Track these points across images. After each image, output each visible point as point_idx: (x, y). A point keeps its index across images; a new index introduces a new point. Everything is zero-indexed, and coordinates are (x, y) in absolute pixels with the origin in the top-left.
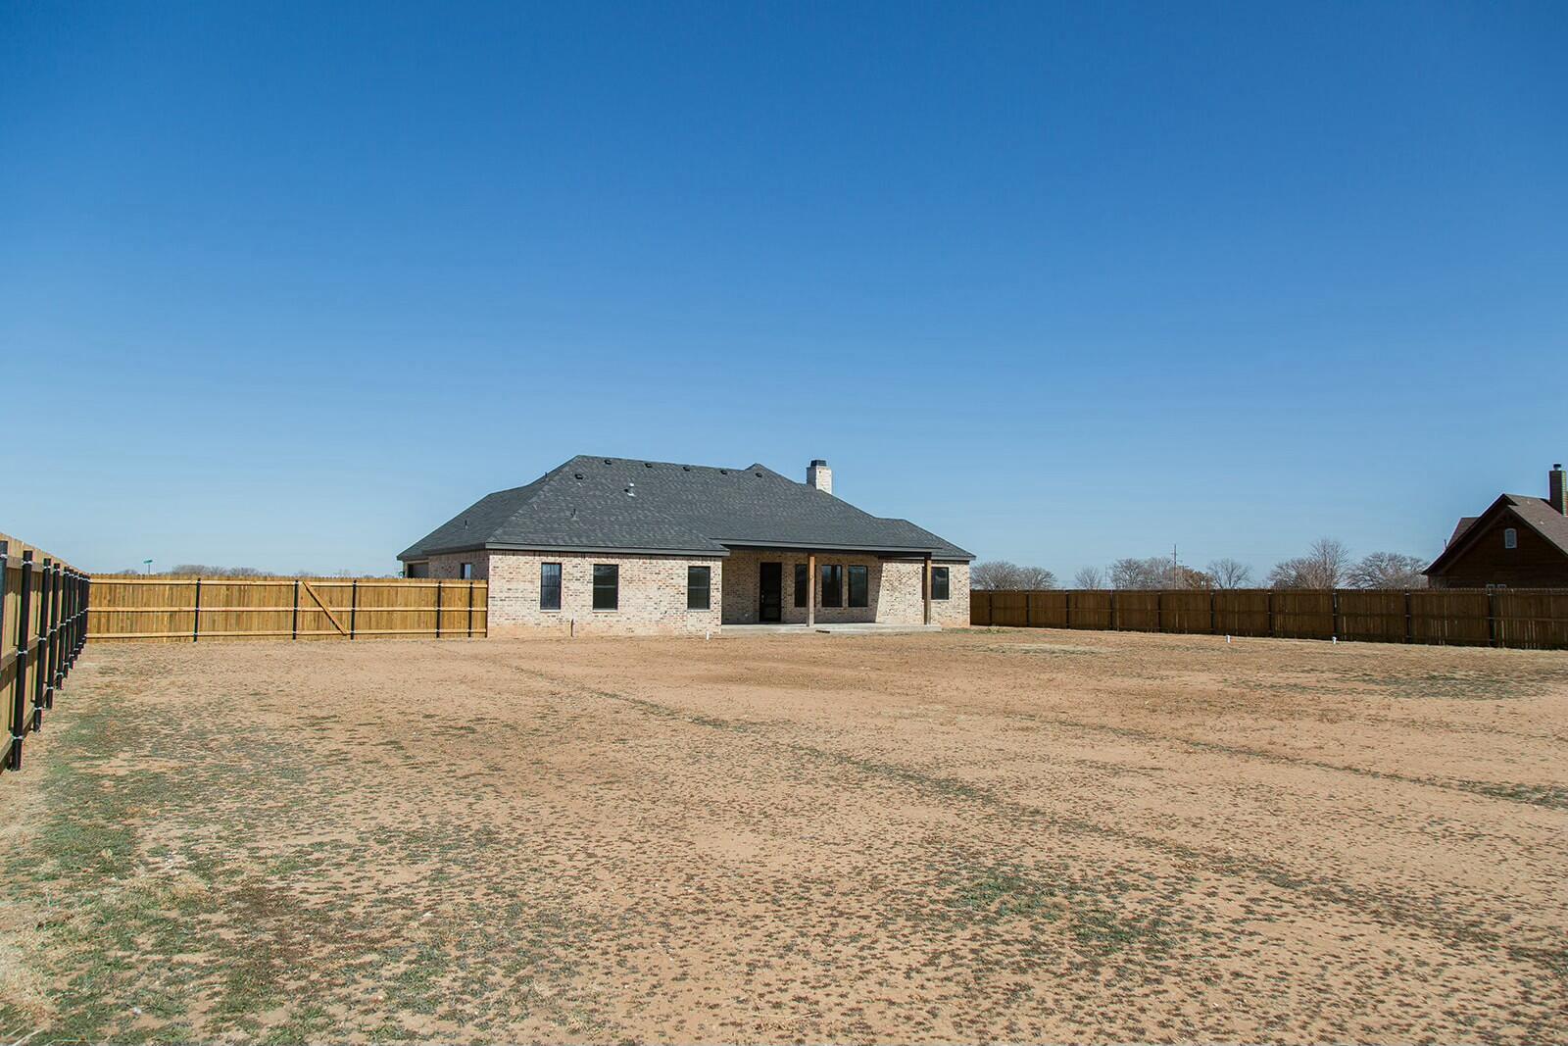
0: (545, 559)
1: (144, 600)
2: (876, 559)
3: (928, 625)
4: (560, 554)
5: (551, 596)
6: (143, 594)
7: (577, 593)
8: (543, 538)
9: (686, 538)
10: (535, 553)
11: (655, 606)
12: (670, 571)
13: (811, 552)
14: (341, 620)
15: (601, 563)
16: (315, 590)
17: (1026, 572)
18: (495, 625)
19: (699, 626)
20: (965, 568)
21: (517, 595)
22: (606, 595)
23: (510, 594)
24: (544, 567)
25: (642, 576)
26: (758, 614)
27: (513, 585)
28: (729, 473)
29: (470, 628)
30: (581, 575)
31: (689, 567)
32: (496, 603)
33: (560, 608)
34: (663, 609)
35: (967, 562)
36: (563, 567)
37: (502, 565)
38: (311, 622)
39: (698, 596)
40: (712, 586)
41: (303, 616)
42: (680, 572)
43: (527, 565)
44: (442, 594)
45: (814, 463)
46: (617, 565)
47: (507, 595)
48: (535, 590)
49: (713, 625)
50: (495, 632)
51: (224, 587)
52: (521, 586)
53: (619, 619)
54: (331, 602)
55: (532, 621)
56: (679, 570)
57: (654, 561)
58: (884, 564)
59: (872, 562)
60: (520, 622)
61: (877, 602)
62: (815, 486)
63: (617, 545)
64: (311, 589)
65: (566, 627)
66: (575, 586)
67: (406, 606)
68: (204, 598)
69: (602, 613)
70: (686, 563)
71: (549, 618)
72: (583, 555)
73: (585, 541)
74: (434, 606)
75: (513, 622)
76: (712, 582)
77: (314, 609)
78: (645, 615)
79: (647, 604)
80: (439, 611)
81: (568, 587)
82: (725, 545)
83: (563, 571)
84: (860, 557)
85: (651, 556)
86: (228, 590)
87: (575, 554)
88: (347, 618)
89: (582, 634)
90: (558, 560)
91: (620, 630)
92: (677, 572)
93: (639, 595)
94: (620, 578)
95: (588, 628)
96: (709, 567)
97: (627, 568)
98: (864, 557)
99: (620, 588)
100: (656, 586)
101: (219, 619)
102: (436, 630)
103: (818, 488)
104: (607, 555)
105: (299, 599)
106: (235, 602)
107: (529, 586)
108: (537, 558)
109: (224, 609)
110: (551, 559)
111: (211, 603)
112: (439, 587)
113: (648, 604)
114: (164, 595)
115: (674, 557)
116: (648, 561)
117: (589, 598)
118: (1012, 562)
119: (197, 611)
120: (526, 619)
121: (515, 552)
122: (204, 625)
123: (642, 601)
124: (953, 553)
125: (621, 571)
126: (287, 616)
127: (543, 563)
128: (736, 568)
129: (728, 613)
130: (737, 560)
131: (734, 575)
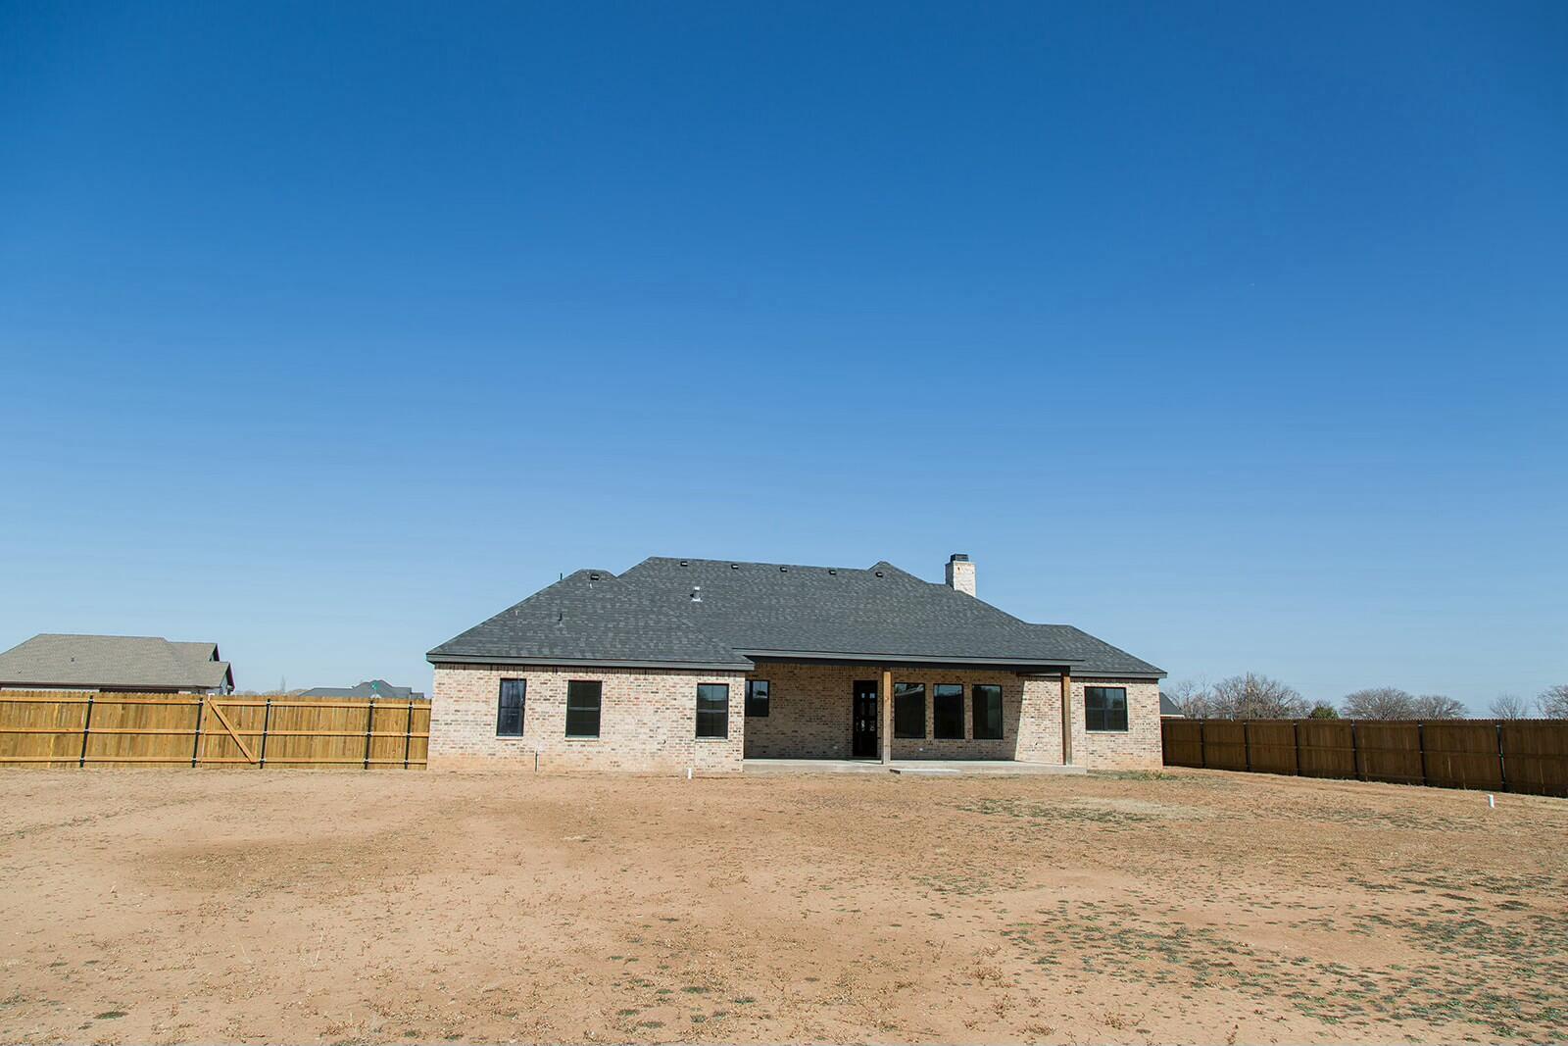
0: (504, 674)
1: (31, 721)
2: (1014, 676)
3: (1068, 765)
4: (525, 667)
5: (511, 720)
6: (30, 713)
7: (545, 717)
8: (504, 648)
9: (701, 647)
10: (491, 666)
11: (651, 734)
12: (673, 690)
13: (886, 665)
14: (250, 746)
15: (578, 679)
16: (222, 711)
17: (1424, 702)
18: (437, 754)
19: (711, 760)
20: (1152, 689)
21: (467, 718)
22: (584, 716)
23: (458, 716)
24: (504, 684)
25: (633, 695)
26: (851, 746)
27: (462, 706)
28: (839, 573)
29: (407, 759)
30: (551, 693)
31: (699, 684)
32: (440, 727)
33: (522, 735)
34: (661, 738)
35: (1155, 681)
36: (528, 683)
37: (451, 681)
38: (215, 748)
39: (710, 723)
40: (730, 709)
41: (207, 741)
42: (686, 690)
43: (482, 682)
44: (374, 716)
45: (953, 558)
46: (601, 682)
47: (453, 718)
48: (491, 712)
49: (731, 759)
50: (437, 764)
51: (120, 706)
52: (473, 707)
53: (600, 749)
54: (240, 725)
55: (485, 750)
56: (685, 689)
57: (650, 677)
58: (1026, 683)
59: (1009, 680)
60: (470, 751)
61: (1016, 733)
62: (953, 587)
63: (598, 656)
64: (217, 709)
65: (528, 758)
66: (541, 707)
67: (330, 730)
68: (96, 718)
69: (578, 741)
70: (694, 680)
71: (508, 745)
72: (555, 668)
73: (557, 651)
74: (363, 729)
75: (460, 751)
76: (730, 703)
77: (221, 732)
78: (636, 745)
79: (640, 730)
80: (369, 736)
81: (533, 709)
82: (748, 657)
83: (527, 688)
84: (990, 673)
85: (646, 670)
86: (123, 709)
87: (545, 668)
88: (257, 742)
89: (550, 767)
90: (521, 675)
91: (601, 763)
92: (681, 690)
93: (629, 719)
94: (603, 698)
95: (558, 761)
96: (728, 685)
97: (613, 686)
98: (996, 674)
99: (603, 710)
100: (651, 709)
101: (112, 741)
102: (365, 760)
103: (955, 589)
104: (587, 669)
105: (202, 721)
106: (131, 723)
107: (482, 707)
108: (494, 673)
109: (118, 731)
110: (512, 674)
111: (103, 724)
112: (371, 708)
113: (643, 730)
114: (52, 714)
115: (679, 671)
116: (642, 677)
117: (561, 723)
118: (1400, 688)
119: (86, 733)
120: (477, 747)
121: (465, 666)
122: (93, 749)
123: (632, 727)
124: (1131, 669)
125: (604, 689)
126: (187, 740)
127: (501, 679)
128: (821, 688)
129: (810, 745)
130: (823, 678)
131: (819, 696)
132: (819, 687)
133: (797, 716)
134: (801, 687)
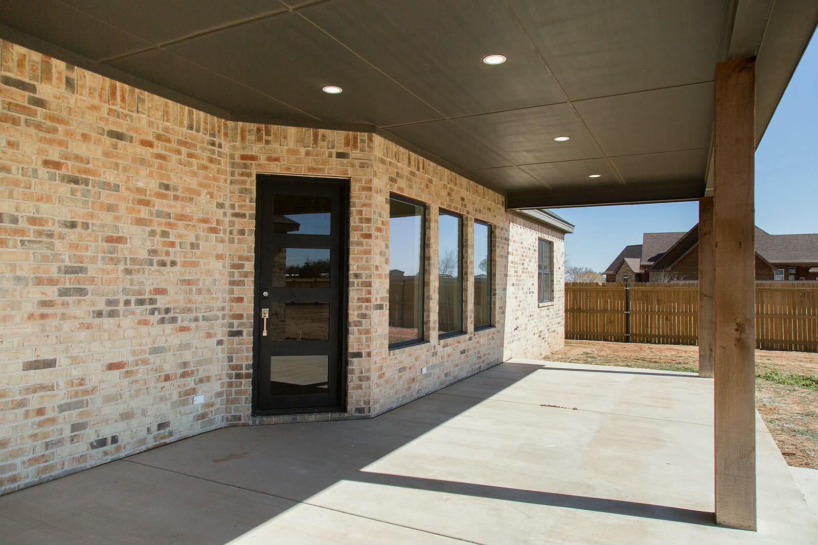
2: (503, 211)
58: (511, 226)
59: (501, 217)
61: (504, 312)
128: (153, 185)
129: (109, 410)
130: (159, 148)
131: (144, 213)
132: (147, 181)
133: (52, 293)
134: (70, 169)
